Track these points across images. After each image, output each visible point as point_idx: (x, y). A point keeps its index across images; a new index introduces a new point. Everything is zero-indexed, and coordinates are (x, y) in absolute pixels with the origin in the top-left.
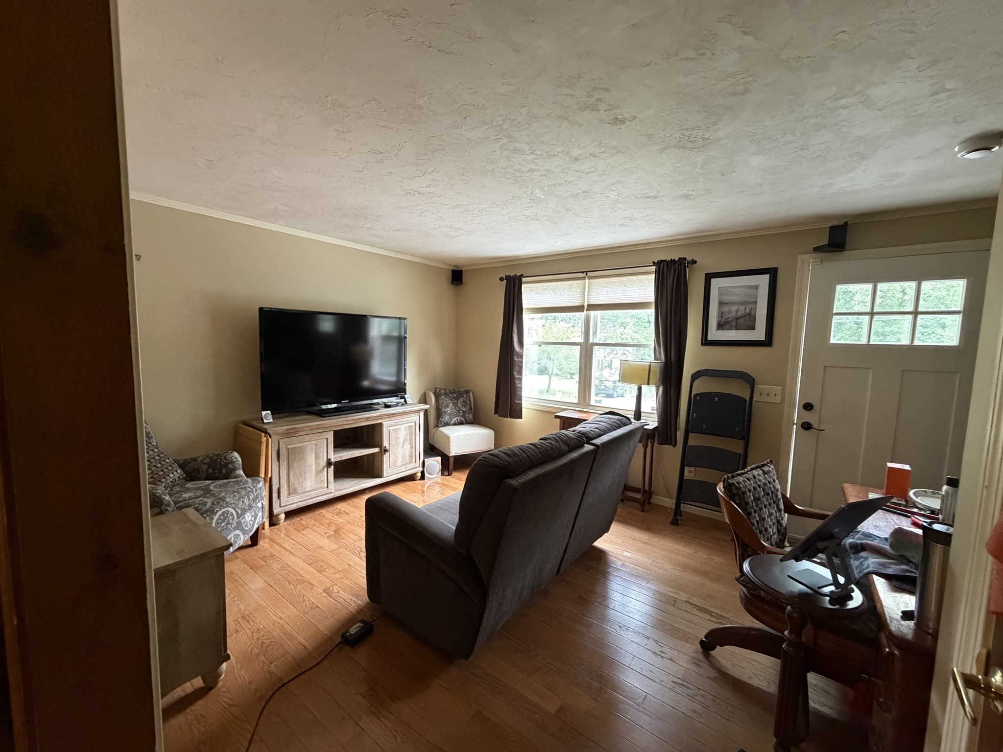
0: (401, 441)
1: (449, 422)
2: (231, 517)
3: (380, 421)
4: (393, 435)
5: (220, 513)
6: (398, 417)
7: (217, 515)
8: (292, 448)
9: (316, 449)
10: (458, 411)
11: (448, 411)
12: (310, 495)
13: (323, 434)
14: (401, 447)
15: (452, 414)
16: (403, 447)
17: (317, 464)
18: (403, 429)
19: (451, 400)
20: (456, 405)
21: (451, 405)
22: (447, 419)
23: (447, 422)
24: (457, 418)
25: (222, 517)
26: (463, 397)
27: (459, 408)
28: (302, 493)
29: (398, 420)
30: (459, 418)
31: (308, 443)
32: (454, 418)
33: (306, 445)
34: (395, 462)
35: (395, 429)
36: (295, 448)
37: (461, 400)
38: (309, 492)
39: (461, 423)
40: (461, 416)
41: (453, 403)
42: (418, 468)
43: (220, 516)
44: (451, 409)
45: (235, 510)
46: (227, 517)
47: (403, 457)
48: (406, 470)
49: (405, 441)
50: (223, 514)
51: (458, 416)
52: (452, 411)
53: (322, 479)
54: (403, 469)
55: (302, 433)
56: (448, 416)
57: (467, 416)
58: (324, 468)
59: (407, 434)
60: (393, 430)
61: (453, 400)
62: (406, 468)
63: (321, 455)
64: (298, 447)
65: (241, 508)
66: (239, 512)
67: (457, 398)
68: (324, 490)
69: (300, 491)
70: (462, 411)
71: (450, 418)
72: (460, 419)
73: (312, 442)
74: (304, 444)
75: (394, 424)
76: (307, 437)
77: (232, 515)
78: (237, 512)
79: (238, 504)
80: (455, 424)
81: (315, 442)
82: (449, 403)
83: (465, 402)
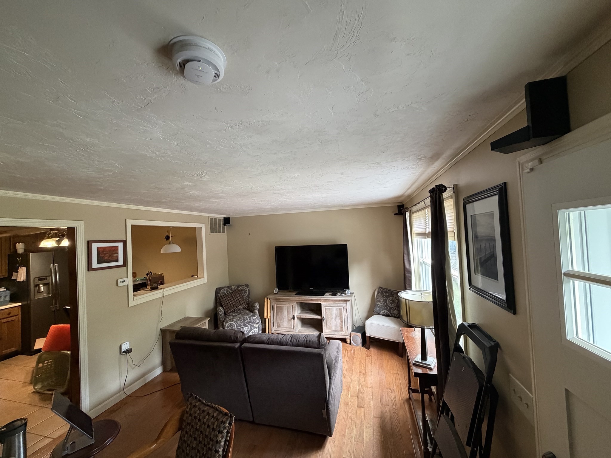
0: (334, 316)
1: (379, 312)
2: (233, 326)
3: (320, 302)
4: (328, 311)
5: (229, 323)
6: (332, 302)
7: (228, 324)
8: (278, 306)
9: (287, 309)
10: (386, 306)
11: (379, 304)
12: (286, 330)
13: (291, 303)
14: (334, 320)
15: (381, 307)
16: (335, 320)
17: (288, 317)
18: (335, 310)
19: (383, 297)
20: (385, 301)
21: (382, 301)
22: (377, 310)
23: (377, 312)
24: (385, 311)
25: (230, 325)
26: (393, 296)
27: (387, 304)
28: (282, 327)
29: (332, 304)
30: (386, 311)
31: (284, 305)
32: (382, 310)
33: (283, 306)
34: (330, 327)
35: (330, 308)
36: (279, 306)
37: (390, 298)
38: (285, 328)
39: (388, 316)
40: (387, 310)
41: (383, 299)
42: (347, 336)
43: (229, 324)
44: (381, 304)
45: (236, 324)
46: (232, 325)
47: (336, 326)
48: (337, 334)
49: (337, 317)
50: (230, 324)
51: (385, 310)
52: (381, 305)
53: (291, 324)
54: (336, 333)
55: (282, 301)
56: (378, 308)
57: (392, 311)
58: (291, 319)
59: (338, 313)
60: (328, 308)
61: (384, 298)
62: (338, 333)
63: (290, 312)
64: (281, 306)
65: (239, 324)
66: (238, 325)
67: (387, 297)
68: (291, 330)
69: (282, 326)
70: (389, 306)
71: (380, 310)
72: (387, 313)
73: (286, 306)
74: (282, 306)
75: (328, 305)
76: (284, 303)
77: (234, 325)
78: (237, 325)
79: (238, 322)
80: (384, 315)
81: (287, 306)
82: (381, 299)
83: (394, 301)
